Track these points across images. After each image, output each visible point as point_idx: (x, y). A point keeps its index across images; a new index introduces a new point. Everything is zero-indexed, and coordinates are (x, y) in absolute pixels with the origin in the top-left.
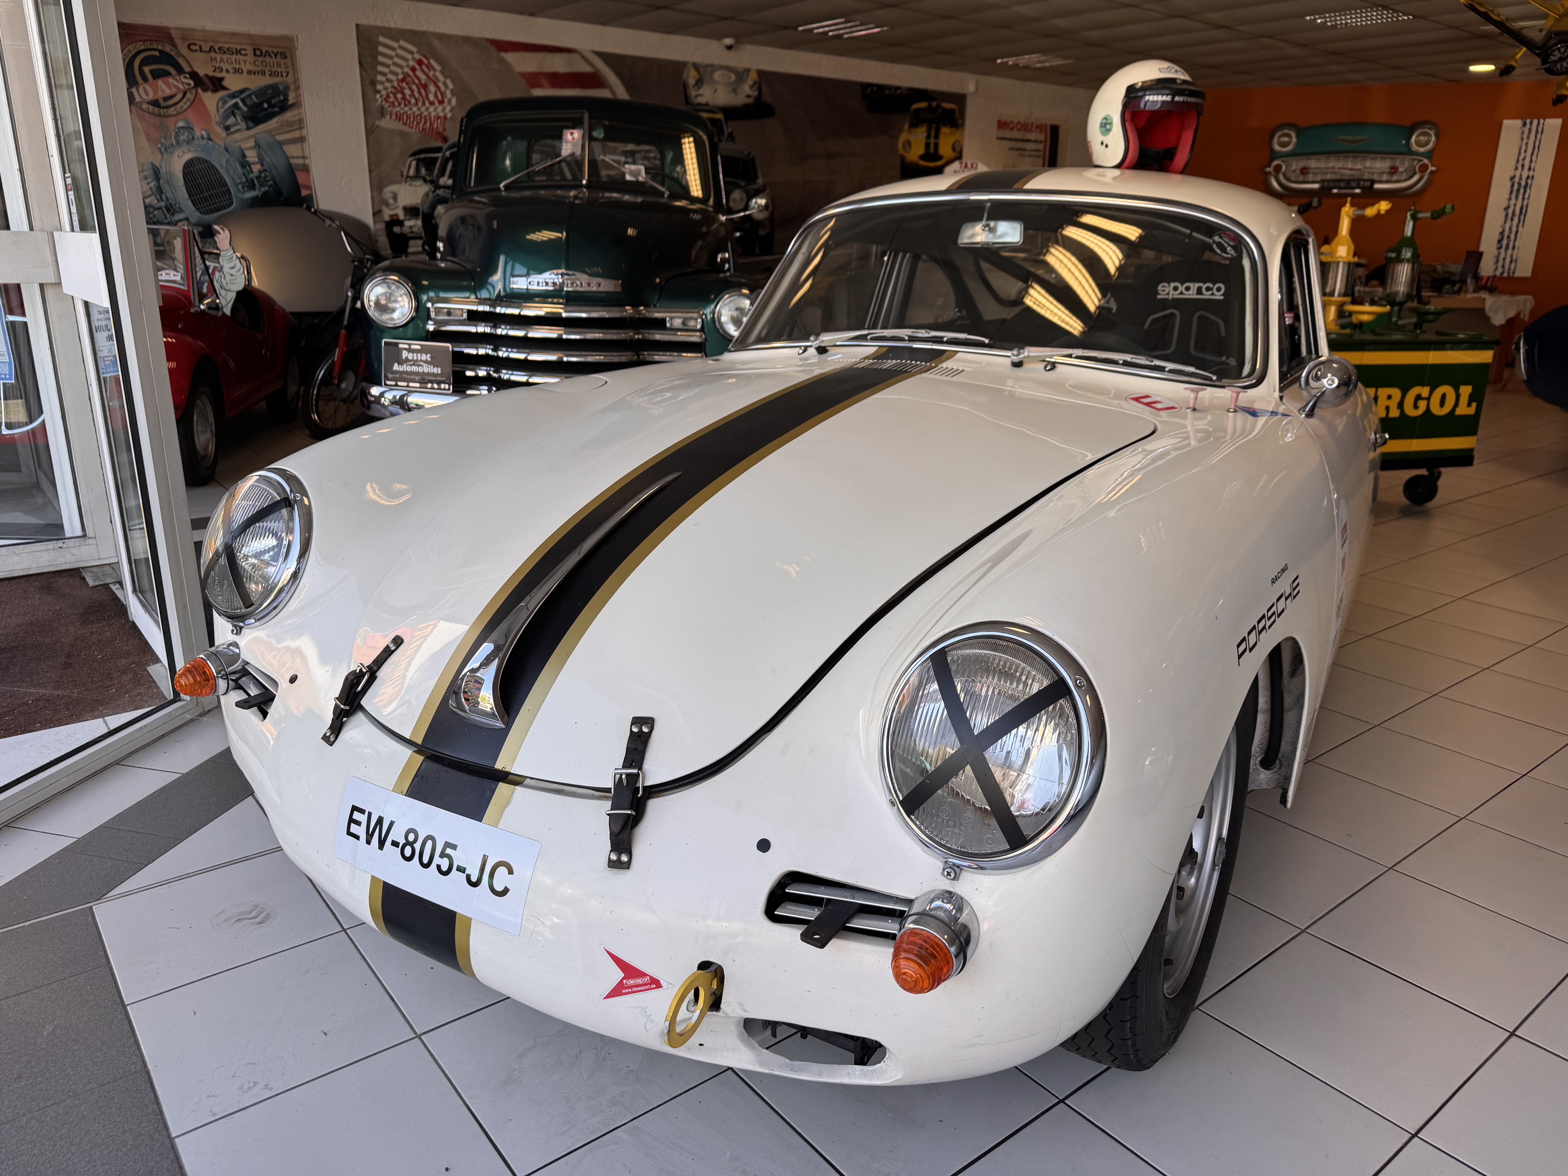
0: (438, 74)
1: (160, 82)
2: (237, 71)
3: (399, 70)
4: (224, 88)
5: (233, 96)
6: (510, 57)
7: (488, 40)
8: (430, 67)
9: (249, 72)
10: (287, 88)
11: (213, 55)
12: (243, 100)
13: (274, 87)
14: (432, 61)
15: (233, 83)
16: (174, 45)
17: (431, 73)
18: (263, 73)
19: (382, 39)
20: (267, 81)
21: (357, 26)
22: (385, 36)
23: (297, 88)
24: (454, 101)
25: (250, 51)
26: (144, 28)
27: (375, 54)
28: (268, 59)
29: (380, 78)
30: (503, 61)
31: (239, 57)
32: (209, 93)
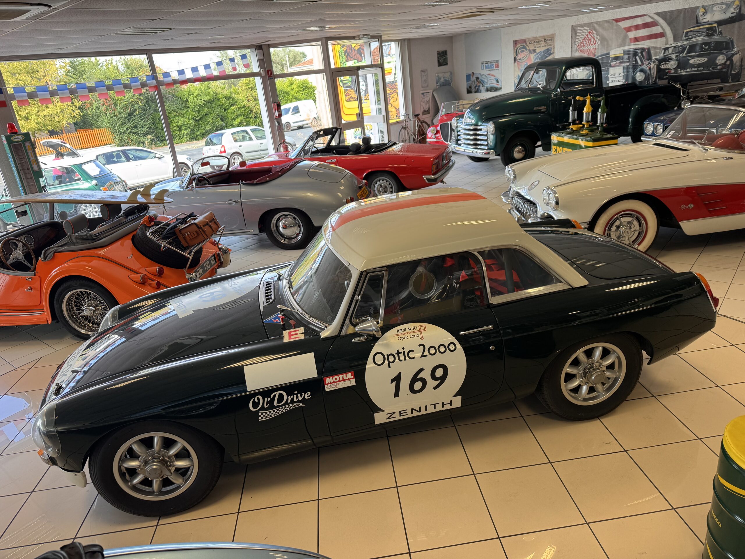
0: (595, 35)
1: (522, 54)
2: (540, 47)
3: (582, 36)
4: (536, 52)
5: (537, 54)
6: (620, 24)
7: (613, 20)
8: (593, 33)
9: (542, 46)
10: (552, 48)
11: (534, 44)
12: (540, 55)
13: (548, 50)
14: (594, 31)
15: (538, 50)
16: (526, 43)
17: (592, 35)
18: (546, 46)
19: (579, 28)
20: (547, 48)
21: (572, 26)
22: (579, 27)
23: (554, 48)
24: (599, 43)
25: (543, 41)
26: (520, 40)
27: (576, 33)
28: (548, 42)
29: (577, 40)
30: (618, 25)
31: (541, 43)
32: (532, 54)
